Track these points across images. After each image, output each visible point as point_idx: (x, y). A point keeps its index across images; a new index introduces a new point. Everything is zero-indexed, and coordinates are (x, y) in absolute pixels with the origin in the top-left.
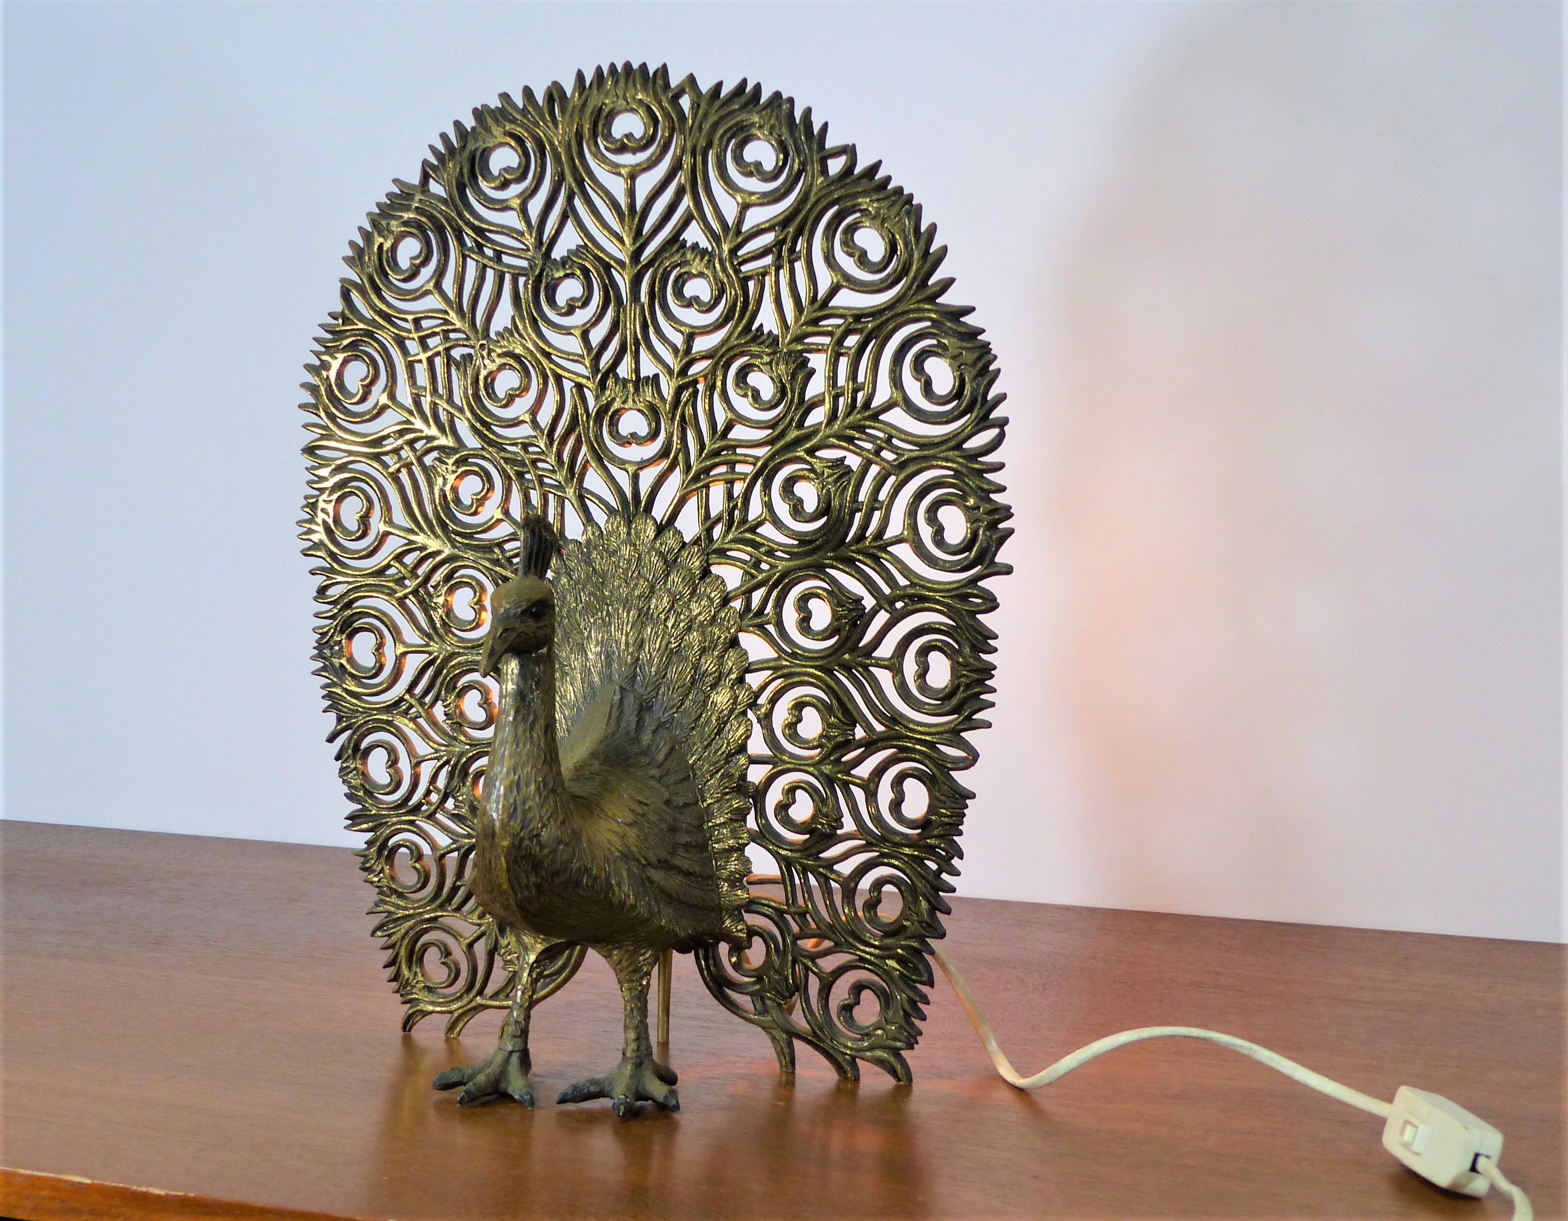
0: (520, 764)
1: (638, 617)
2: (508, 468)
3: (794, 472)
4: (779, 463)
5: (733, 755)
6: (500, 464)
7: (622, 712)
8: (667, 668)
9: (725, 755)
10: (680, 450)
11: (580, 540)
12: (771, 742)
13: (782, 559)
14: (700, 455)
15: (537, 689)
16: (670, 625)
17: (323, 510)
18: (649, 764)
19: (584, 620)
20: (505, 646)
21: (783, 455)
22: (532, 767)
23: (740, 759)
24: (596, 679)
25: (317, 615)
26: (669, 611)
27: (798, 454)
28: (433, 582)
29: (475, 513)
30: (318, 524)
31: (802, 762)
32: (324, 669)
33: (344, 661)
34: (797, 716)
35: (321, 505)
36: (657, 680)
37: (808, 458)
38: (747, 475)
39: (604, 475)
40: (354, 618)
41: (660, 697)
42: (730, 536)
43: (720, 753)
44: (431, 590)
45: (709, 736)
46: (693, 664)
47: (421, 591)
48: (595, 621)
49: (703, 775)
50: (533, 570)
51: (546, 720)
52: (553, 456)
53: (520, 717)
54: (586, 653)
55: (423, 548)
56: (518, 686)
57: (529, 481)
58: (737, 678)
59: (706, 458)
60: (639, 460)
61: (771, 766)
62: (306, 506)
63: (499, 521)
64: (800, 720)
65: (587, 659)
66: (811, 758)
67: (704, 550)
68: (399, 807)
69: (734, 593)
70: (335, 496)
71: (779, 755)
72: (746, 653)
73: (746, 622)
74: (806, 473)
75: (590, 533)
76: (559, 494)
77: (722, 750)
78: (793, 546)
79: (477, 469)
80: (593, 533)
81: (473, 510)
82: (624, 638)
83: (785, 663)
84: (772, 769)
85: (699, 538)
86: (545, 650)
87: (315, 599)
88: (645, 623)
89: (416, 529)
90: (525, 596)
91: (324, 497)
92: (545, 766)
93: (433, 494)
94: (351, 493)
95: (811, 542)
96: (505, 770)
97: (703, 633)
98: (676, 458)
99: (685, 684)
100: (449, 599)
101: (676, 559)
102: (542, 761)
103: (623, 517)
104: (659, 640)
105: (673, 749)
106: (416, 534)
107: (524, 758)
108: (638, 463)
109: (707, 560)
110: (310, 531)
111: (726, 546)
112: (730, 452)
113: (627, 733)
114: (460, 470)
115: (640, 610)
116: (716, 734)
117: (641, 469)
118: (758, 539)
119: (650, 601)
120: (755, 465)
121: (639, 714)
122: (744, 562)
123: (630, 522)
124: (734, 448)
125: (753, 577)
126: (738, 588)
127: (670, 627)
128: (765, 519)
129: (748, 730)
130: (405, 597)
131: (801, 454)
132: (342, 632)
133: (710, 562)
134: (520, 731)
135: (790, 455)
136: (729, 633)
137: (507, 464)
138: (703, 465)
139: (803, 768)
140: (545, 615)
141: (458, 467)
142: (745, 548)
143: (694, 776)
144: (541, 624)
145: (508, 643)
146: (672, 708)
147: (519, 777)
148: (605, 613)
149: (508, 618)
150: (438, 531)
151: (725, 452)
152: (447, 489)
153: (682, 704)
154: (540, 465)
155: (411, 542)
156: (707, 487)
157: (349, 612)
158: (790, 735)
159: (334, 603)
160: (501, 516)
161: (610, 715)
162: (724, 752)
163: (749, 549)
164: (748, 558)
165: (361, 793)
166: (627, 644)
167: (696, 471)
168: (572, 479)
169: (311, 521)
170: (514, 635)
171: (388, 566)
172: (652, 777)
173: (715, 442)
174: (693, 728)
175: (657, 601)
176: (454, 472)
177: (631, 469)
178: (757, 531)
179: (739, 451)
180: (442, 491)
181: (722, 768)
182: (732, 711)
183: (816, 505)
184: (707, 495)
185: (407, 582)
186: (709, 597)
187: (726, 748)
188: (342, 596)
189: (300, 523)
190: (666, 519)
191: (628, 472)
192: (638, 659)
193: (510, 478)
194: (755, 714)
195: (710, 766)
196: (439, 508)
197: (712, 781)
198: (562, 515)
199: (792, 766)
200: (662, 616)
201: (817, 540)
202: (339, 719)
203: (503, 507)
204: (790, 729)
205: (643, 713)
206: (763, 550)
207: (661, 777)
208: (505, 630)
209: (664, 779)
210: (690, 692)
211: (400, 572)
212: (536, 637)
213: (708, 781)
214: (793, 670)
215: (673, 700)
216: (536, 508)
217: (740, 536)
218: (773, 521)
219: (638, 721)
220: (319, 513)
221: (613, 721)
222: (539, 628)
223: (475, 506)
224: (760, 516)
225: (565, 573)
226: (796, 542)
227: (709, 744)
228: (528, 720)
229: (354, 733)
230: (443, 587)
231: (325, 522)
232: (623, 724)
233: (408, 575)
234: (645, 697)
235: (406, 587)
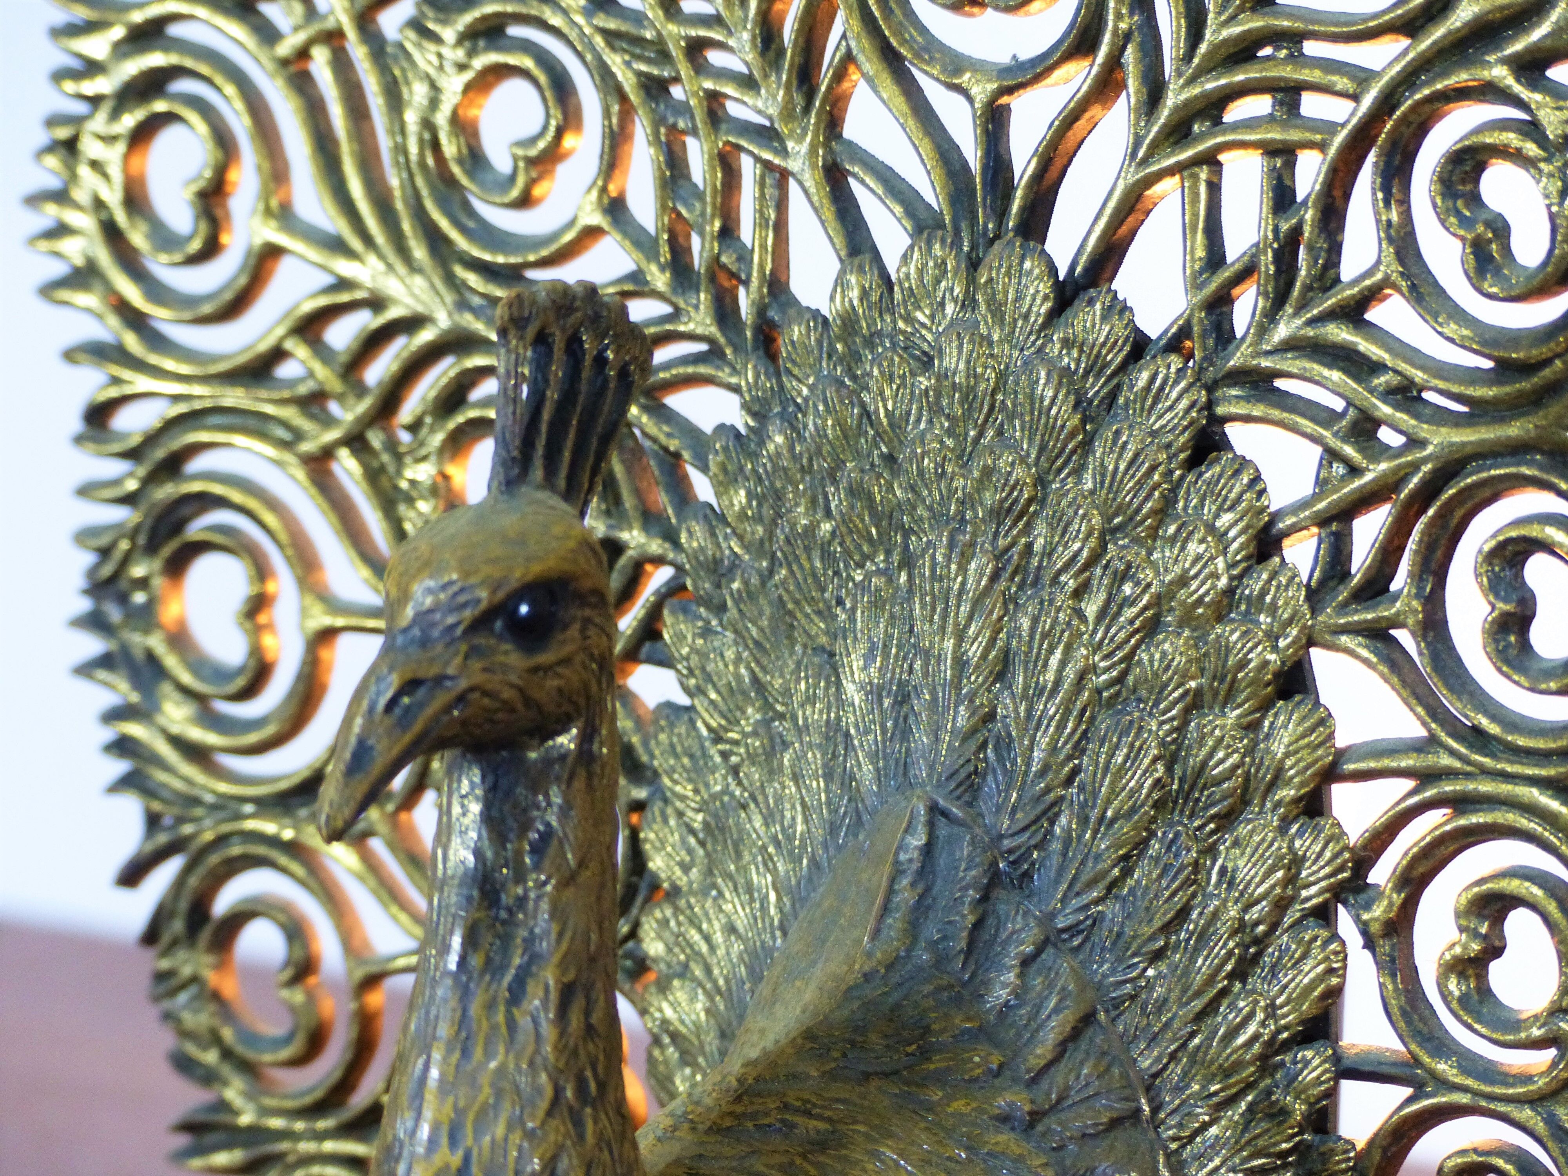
0: (471, 1116)
1: (995, 577)
2: (615, 62)
3: (1479, 130)
4: (1428, 100)
5: (1286, 1047)
6: (592, 48)
7: (928, 889)
8: (1079, 750)
9: (1257, 1048)
10: (1127, 37)
11: (825, 312)
12: (1404, 1013)
13: (1441, 417)
14: (1189, 57)
15: (537, 867)
16: (1091, 609)
17: (95, 165)
18: (998, 1074)
19: (837, 573)
20: (407, 738)
21: (1445, 74)
22: (510, 1128)
23: (1306, 1063)
24: (866, 772)
25: (86, 491)
26: (1089, 565)
27: (1486, 74)
28: (407, 412)
29: (525, 201)
30: (77, 206)
31: (1498, 1090)
32: (106, 661)
33: (156, 642)
34: (1485, 937)
35: (90, 147)
36: (1048, 790)
37: (1518, 89)
38: (1331, 128)
39: (900, 102)
40: (185, 511)
41: (1056, 846)
42: (1282, 331)
43: (1241, 1040)
44: (405, 437)
45: (1211, 980)
46: (1163, 744)
47: (375, 439)
48: (868, 576)
49: (1185, 1111)
50: (538, 473)
51: (563, 966)
52: (746, 36)
53: (476, 961)
54: (839, 684)
55: (376, 303)
56: (478, 853)
57: (684, 109)
58: (1297, 800)
59: (1207, 69)
60: (1005, 59)
61: (1408, 1091)
62: (53, 147)
63: (591, 233)
64: (1494, 950)
65: (841, 702)
66: (1527, 1079)
67: (1200, 372)
68: (317, 1109)
69: (1290, 521)
70: (129, 120)
71: (1426, 1060)
72: (1326, 721)
73: (1328, 616)
74: (1512, 138)
75: (854, 294)
76: (767, 155)
77: (1251, 1029)
78: (1473, 376)
79: (528, 63)
80: (865, 294)
81: (515, 193)
82: (949, 644)
83: (1446, 760)
84: (1409, 1101)
85: (1185, 332)
86: (566, 741)
87: (79, 440)
88: (1014, 600)
89: (356, 243)
90: (486, 570)
91: (101, 116)
92: (554, 1123)
93: (403, 131)
94: (170, 118)
95: (1526, 369)
96: (425, 1131)
97: (1197, 641)
98: (1114, 63)
99: (1133, 810)
100: (451, 470)
101: (1113, 395)
102: (544, 1105)
103: (956, 243)
104: (1058, 654)
105: (1088, 1019)
106: (351, 254)
107: (486, 1092)
108: (1004, 71)
109: (1210, 405)
110: (61, 230)
111: (1265, 363)
112: (1283, 53)
113: (941, 961)
114: (479, 62)
115: (1000, 555)
116: (1231, 976)
117: (1010, 90)
118: (1365, 346)
119: (1028, 529)
120: (1356, 98)
121: (985, 898)
122: (1327, 417)
123: (974, 265)
124: (1295, 38)
125: (1354, 471)
126: (1305, 504)
127: (1091, 619)
128: (1386, 282)
129: (1331, 971)
130: (327, 453)
131: (1501, 74)
132: (152, 549)
133: (1220, 410)
134: (475, 1008)
135: (1460, 78)
136: (1275, 649)
137: (613, 48)
138: (1196, 90)
139: (1502, 1108)
140: (565, 627)
141: (472, 53)
142: (1326, 372)
143: (1155, 1111)
144: (545, 658)
145: (418, 727)
146: (1092, 884)
147: (467, 1159)
148: (896, 558)
149: (424, 643)
150: (420, 253)
151: (1267, 51)
152: (441, 118)
153: (1127, 872)
154: (715, 57)
155: (343, 284)
156: (1211, 160)
157: (166, 491)
158: (1463, 1000)
159: (133, 454)
160: (595, 218)
161: (887, 901)
162: (1256, 1037)
163: (1336, 375)
164: (1338, 405)
165: (211, 1057)
166: (960, 663)
167: (1176, 109)
168: (807, 110)
169: (61, 197)
170: (440, 700)
171: (278, 354)
172: (1004, 1119)
173: (1232, 18)
174: (1157, 956)
175: (1052, 528)
176: (462, 67)
177: (981, 91)
178: (1368, 316)
179: (1311, 48)
180: (428, 125)
181: (1249, 1086)
182: (1282, 905)
183: (1546, 245)
184: (1214, 188)
185: (334, 407)
186: (1211, 528)
187: (1263, 1024)
188: (152, 439)
189: (35, 200)
190: (1083, 260)
191: (970, 99)
192: (991, 716)
193: (623, 98)
194: (1357, 919)
195: (1210, 1080)
196: (420, 182)
197: (1214, 1130)
198: (781, 228)
199: (1464, 1099)
200: (1070, 582)
201: (1546, 362)
202: (153, 821)
203: (604, 190)
204: (1462, 975)
205: (999, 893)
206: (1381, 380)
207: (1036, 1116)
208: (410, 686)
209: (1052, 1123)
210: (1152, 834)
211: (311, 374)
212: (528, 701)
213: (1205, 1126)
214: (1471, 786)
215: (1098, 857)
216: (700, 196)
217: (1311, 332)
218: (1413, 288)
219: (978, 925)
220: (84, 171)
221: (895, 922)
222: (535, 670)
223: (521, 181)
224: (1369, 273)
225: (782, 415)
226: (1488, 364)
227: (1211, 1008)
228: (503, 968)
229: (187, 870)
230: (432, 430)
231: (99, 204)
232: (931, 931)
233: (335, 384)
234: (1007, 843)
235: (328, 421)
